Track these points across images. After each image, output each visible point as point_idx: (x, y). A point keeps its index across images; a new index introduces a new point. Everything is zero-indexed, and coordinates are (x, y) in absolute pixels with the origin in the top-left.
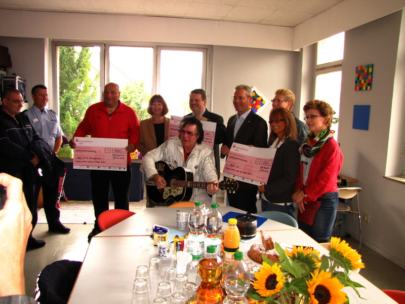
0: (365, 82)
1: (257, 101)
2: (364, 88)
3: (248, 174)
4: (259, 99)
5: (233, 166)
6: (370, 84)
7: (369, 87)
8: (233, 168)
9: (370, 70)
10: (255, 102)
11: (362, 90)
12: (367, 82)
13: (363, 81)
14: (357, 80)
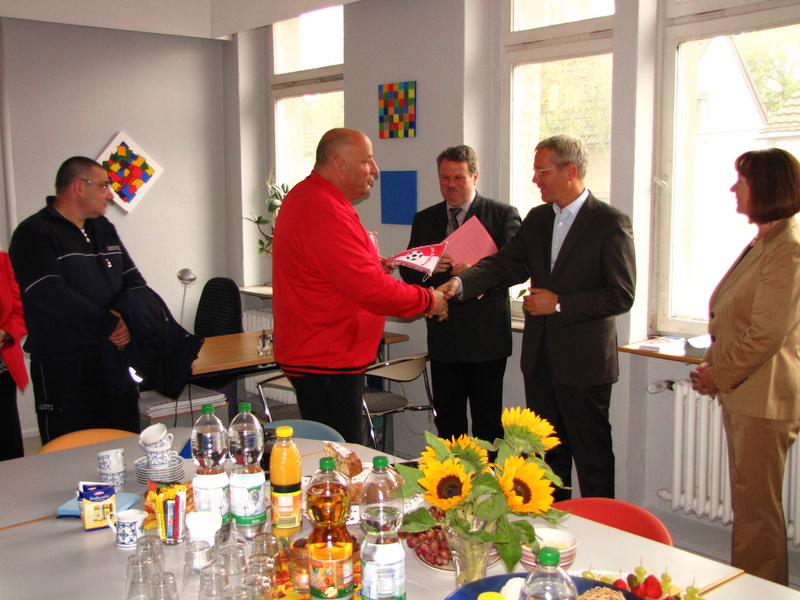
0: (401, 119)
1: (132, 169)
2: (401, 133)
4: (137, 163)
6: (412, 125)
7: (411, 132)
9: (411, 94)
10: (127, 172)
11: (397, 137)
12: (406, 119)
13: (396, 118)
14: (382, 114)
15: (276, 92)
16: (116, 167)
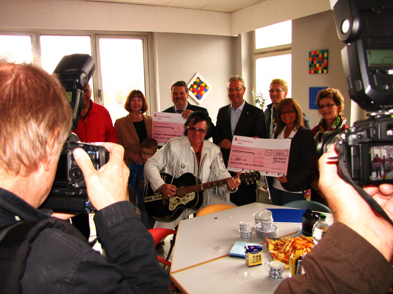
0: (320, 66)
1: (202, 88)
2: (320, 72)
3: (260, 166)
4: (203, 85)
5: (239, 159)
6: (326, 68)
7: (325, 71)
8: (240, 162)
9: (326, 55)
10: (199, 88)
11: (318, 73)
12: (323, 65)
13: (318, 65)
14: (311, 64)
15: (257, 56)
16: (195, 87)
